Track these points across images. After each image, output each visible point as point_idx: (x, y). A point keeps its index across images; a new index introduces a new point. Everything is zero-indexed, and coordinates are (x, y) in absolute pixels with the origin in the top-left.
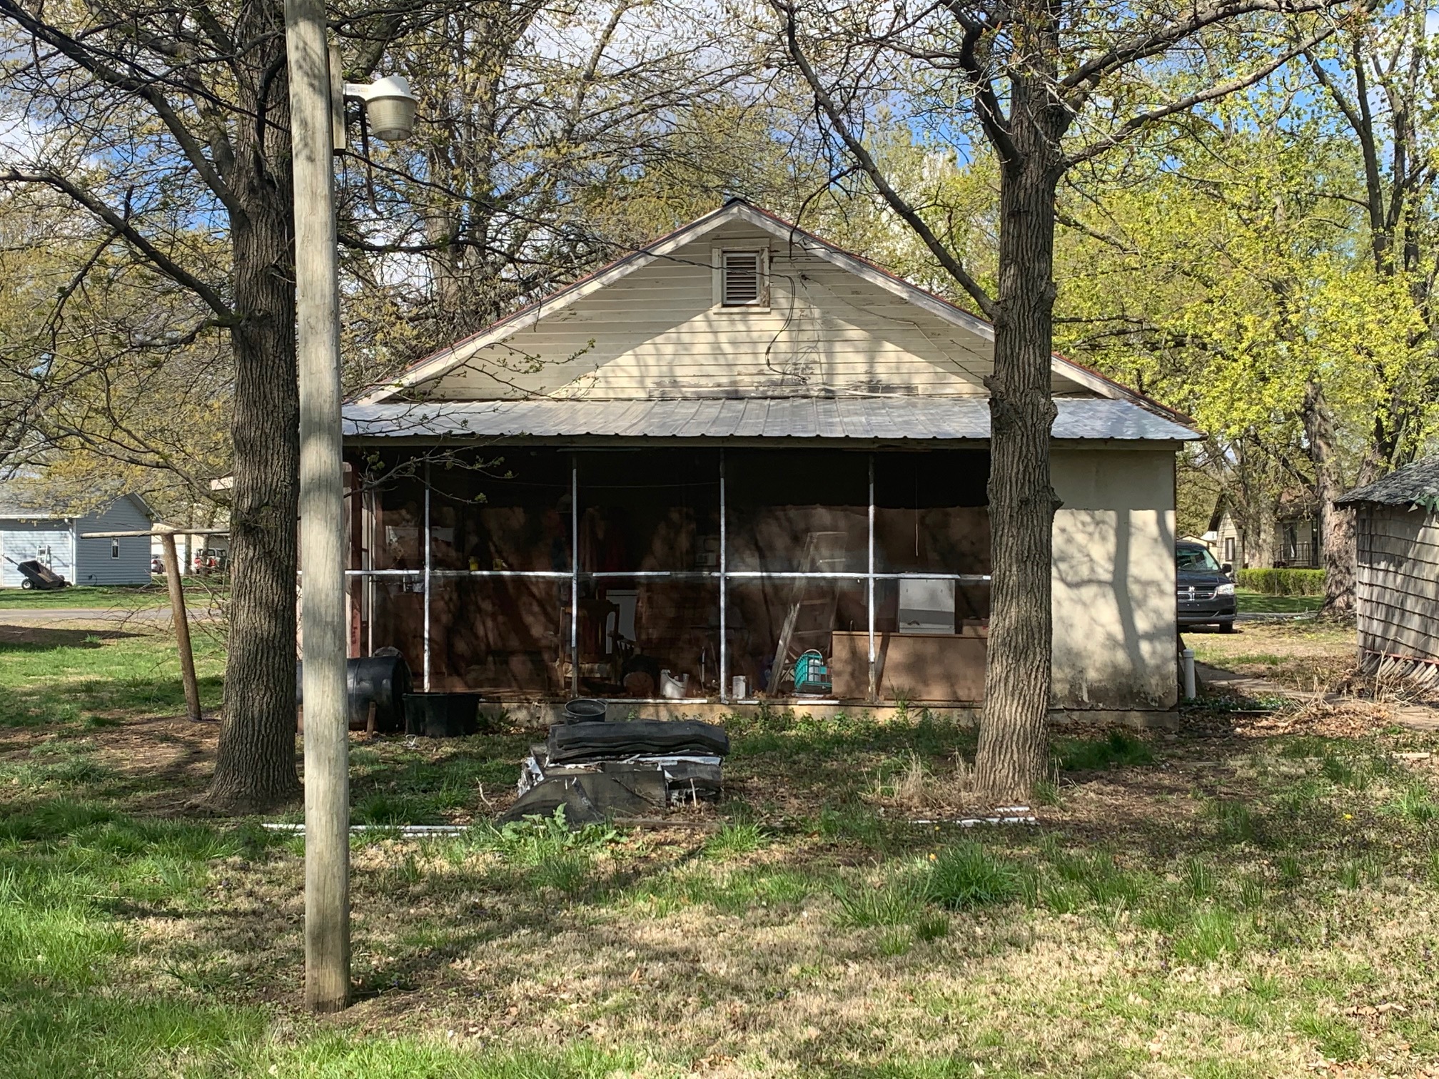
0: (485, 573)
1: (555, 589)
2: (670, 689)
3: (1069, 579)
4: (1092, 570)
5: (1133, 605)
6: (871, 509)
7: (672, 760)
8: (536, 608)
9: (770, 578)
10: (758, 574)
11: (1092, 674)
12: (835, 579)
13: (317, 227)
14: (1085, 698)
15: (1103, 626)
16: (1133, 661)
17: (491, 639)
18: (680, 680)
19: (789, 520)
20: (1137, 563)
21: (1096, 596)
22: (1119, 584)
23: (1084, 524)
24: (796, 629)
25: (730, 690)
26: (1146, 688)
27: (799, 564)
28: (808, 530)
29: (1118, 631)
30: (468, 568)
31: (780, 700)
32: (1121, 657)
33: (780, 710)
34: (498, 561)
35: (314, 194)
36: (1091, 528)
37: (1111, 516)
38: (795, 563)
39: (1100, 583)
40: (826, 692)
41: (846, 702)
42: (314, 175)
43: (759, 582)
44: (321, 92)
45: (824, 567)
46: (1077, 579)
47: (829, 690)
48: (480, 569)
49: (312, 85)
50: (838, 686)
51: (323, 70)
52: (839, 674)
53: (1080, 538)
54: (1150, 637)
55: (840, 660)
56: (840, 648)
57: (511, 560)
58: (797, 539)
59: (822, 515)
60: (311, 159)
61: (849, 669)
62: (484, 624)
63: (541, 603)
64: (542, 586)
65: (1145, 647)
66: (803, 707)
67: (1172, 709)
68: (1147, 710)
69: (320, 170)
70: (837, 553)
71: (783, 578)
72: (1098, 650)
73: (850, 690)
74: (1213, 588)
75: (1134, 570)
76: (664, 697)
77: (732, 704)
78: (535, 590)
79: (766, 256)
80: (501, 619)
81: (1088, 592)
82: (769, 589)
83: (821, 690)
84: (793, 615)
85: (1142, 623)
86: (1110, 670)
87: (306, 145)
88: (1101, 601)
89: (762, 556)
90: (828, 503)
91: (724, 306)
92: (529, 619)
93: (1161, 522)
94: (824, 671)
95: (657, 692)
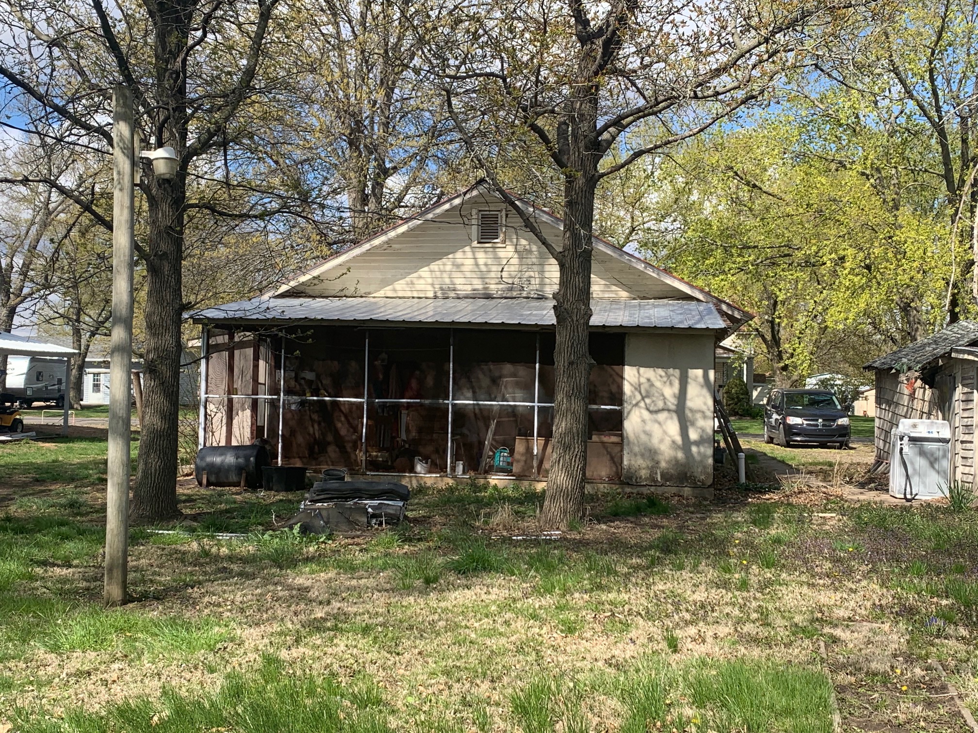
0: (315, 398)
1: (354, 408)
2: (419, 468)
3: (651, 409)
4: (665, 403)
5: (688, 424)
6: (537, 365)
7: (376, 502)
8: (343, 419)
9: (478, 404)
10: (471, 402)
11: (663, 464)
12: (515, 406)
13: (123, 222)
14: (659, 479)
15: (670, 437)
16: (687, 457)
17: (317, 436)
18: (426, 463)
19: (490, 370)
20: (691, 400)
21: (667, 418)
22: (681, 411)
23: (661, 376)
24: (494, 434)
25: (453, 469)
26: (695, 474)
27: (496, 397)
28: (500, 377)
29: (679, 439)
30: (305, 395)
31: (483, 476)
32: (680, 455)
33: (482, 481)
34: (322, 391)
35: (122, 206)
36: (665, 379)
37: (677, 372)
38: (493, 396)
39: (669, 410)
40: (509, 472)
41: (520, 477)
42: (123, 196)
43: (471, 407)
44: (128, 157)
45: (510, 399)
46: (655, 409)
47: (511, 471)
48: (312, 396)
49: (123, 152)
50: (516, 469)
51: (130, 146)
52: (518, 461)
53: (658, 384)
54: (697, 443)
55: (519, 453)
56: (520, 446)
57: (330, 390)
58: (495, 381)
59: (508, 368)
60: (121, 190)
61: (524, 458)
62: (313, 426)
63: (346, 416)
64: (347, 406)
65: (694, 449)
66: (496, 480)
67: (709, 486)
68: (695, 487)
69: (126, 194)
70: (517, 391)
71: (485, 405)
72: (667, 450)
73: (524, 470)
74: (834, 421)
75: (689, 404)
76: (416, 473)
77: (454, 477)
78: (342, 408)
79: (504, 213)
80: (323, 424)
81: (662, 416)
82: (477, 411)
83: (507, 471)
84: (493, 426)
85: (693, 435)
86: (673, 462)
87: (119, 183)
88: (669, 422)
89: (474, 392)
90: (513, 361)
91: (479, 243)
92: (339, 425)
93: (706, 376)
94: (510, 460)
95: (412, 470)
